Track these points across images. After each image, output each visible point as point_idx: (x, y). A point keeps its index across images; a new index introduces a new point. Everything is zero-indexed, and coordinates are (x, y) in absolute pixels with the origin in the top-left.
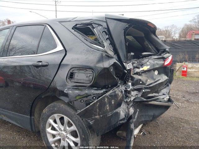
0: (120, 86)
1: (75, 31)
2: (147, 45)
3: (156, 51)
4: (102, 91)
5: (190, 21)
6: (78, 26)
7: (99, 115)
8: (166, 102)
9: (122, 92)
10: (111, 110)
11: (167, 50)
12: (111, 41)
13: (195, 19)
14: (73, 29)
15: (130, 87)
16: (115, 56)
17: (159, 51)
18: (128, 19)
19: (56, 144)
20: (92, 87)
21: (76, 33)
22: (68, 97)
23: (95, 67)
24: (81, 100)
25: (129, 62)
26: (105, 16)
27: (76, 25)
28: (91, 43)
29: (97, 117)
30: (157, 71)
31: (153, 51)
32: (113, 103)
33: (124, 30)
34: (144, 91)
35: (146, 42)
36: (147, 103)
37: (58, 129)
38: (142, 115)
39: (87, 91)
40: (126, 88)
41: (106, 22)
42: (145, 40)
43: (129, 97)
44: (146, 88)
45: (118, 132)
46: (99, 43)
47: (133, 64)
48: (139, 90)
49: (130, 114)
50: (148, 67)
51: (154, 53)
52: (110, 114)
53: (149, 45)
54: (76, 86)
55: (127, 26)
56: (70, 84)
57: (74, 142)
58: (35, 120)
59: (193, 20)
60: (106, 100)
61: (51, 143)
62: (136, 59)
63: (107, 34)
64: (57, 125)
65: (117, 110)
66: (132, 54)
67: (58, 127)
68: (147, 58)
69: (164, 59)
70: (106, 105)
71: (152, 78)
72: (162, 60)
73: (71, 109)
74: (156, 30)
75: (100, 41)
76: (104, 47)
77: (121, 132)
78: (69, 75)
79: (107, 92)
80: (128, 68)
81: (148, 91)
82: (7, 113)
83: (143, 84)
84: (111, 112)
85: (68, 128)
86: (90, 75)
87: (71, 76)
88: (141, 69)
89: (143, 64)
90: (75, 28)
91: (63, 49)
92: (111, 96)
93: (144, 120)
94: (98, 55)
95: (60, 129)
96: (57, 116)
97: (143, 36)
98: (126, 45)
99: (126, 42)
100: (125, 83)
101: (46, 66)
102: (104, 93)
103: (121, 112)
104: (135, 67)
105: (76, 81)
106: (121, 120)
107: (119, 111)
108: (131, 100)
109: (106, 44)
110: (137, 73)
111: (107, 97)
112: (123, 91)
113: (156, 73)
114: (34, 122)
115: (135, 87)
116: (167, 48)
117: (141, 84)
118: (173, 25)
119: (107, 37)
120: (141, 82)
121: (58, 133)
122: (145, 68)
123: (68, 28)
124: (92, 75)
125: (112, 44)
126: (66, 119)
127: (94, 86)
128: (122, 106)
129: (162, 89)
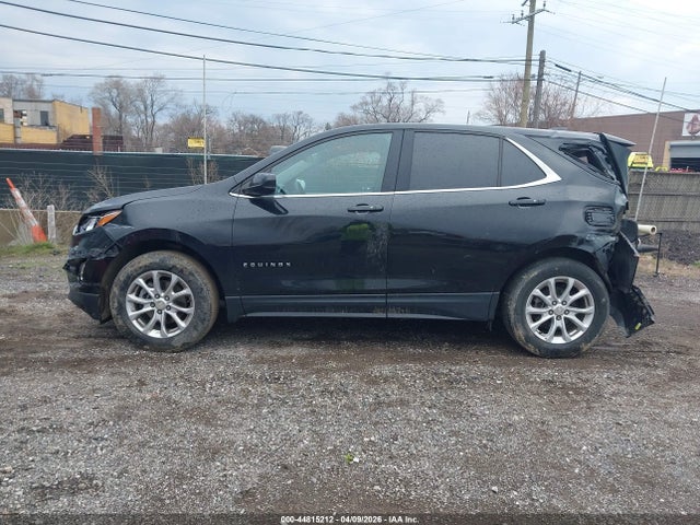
5: (354, 108)
13: (366, 104)
14: (560, 150)
23: (615, 205)
37: (550, 303)
59: (361, 104)
61: (533, 330)
64: (549, 296)
67: (552, 298)
78: (585, 216)
85: (569, 296)
95: (554, 301)
118: (300, 113)
121: (550, 309)
123: (552, 149)
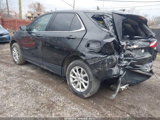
0: (116, 55)
1: (93, 19)
2: (139, 31)
3: (146, 36)
4: (104, 56)
6: (95, 16)
7: (101, 68)
8: (148, 73)
9: (116, 58)
10: (108, 67)
11: (153, 36)
12: (113, 27)
14: (92, 18)
15: (122, 57)
16: (115, 36)
17: (147, 36)
18: (126, 14)
19: (75, 84)
20: (99, 53)
21: (93, 20)
22: (85, 57)
23: (103, 41)
24: (92, 60)
25: (124, 41)
26: (112, 11)
27: (94, 15)
28: (102, 27)
29: (100, 69)
30: (144, 50)
31: (143, 36)
32: (110, 63)
33: (123, 20)
34: (132, 61)
35: (139, 29)
36: (133, 70)
37: (77, 75)
38: (129, 79)
39: (95, 55)
40: (120, 57)
41: (112, 15)
42: (139, 27)
43: (121, 63)
44: (133, 60)
45: (111, 86)
46: (107, 27)
47: (126, 43)
48: (129, 60)
49: (120, 74)
50: (137, 46)
51: (143, 37)
52: (107, 69)
53: (141, 31)
54: (90, 51)
55: (125, 18)
56: (87, 50)
57: (85, 83)
58: (64, 69)
60: (106, 61)
61: (72, 83)
62: (129, 40)
63: (112, 22)
64: (76, 73)
65: (112, 69)
66: (128, 36)
67: (77, 74)
68: (137, 40)
69: (150, 42)
70: (106, 64)
71: (140, 54)
72: (149, 43)
73: (86, 64)
74: (147, 21)
75: (107, 26)
76: (109, 30)
77: (113, 86)
78: (87, 45)
79: (107, 57)
80: (122, 44)
81: (135, 62)
82: (47, 65)
83: (132, 57)
84: (108, 69)
85: (82, 75)
86: (99, 45)
87: (88, 45)
88: (132, 47)
89: (134, 44)
90: (93, 17)
91: (85, 29)
92: (109, 59)
93: (130, 82)
94: (105, 34)
95: (78, 75)
96: (77, 68)
97: (138, 24)
98: (123, 30)
99: (123, 28)
100: (119, 54)
101: (74, 38)
102: (105, 57)
103: (115, 71)
104: (127, 45)
105: (90, 48)
106: (114, 75)
107: (113, 70)
108: (122, 65)
109: (111, 28)
110: (129, 49)
111: (107, 59)
112: (118, 58)
113: (143, 51)
114: (63, 70)
115: (126, 58)
116: (154, 35)
117: (131, 57)
119: (112, 24)
120: (131, 56)
121: (77, 77)
122: (135, 47)
123: (89, 17)
124: (100, 46)
125: (114, 28)
126: (82, 69)
127: (100, 52)
128: (115, 67)
129: (146, 63)
